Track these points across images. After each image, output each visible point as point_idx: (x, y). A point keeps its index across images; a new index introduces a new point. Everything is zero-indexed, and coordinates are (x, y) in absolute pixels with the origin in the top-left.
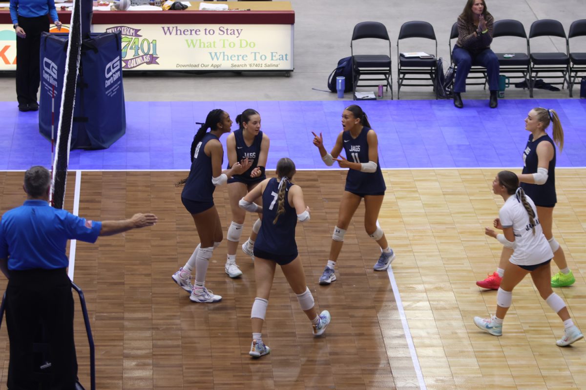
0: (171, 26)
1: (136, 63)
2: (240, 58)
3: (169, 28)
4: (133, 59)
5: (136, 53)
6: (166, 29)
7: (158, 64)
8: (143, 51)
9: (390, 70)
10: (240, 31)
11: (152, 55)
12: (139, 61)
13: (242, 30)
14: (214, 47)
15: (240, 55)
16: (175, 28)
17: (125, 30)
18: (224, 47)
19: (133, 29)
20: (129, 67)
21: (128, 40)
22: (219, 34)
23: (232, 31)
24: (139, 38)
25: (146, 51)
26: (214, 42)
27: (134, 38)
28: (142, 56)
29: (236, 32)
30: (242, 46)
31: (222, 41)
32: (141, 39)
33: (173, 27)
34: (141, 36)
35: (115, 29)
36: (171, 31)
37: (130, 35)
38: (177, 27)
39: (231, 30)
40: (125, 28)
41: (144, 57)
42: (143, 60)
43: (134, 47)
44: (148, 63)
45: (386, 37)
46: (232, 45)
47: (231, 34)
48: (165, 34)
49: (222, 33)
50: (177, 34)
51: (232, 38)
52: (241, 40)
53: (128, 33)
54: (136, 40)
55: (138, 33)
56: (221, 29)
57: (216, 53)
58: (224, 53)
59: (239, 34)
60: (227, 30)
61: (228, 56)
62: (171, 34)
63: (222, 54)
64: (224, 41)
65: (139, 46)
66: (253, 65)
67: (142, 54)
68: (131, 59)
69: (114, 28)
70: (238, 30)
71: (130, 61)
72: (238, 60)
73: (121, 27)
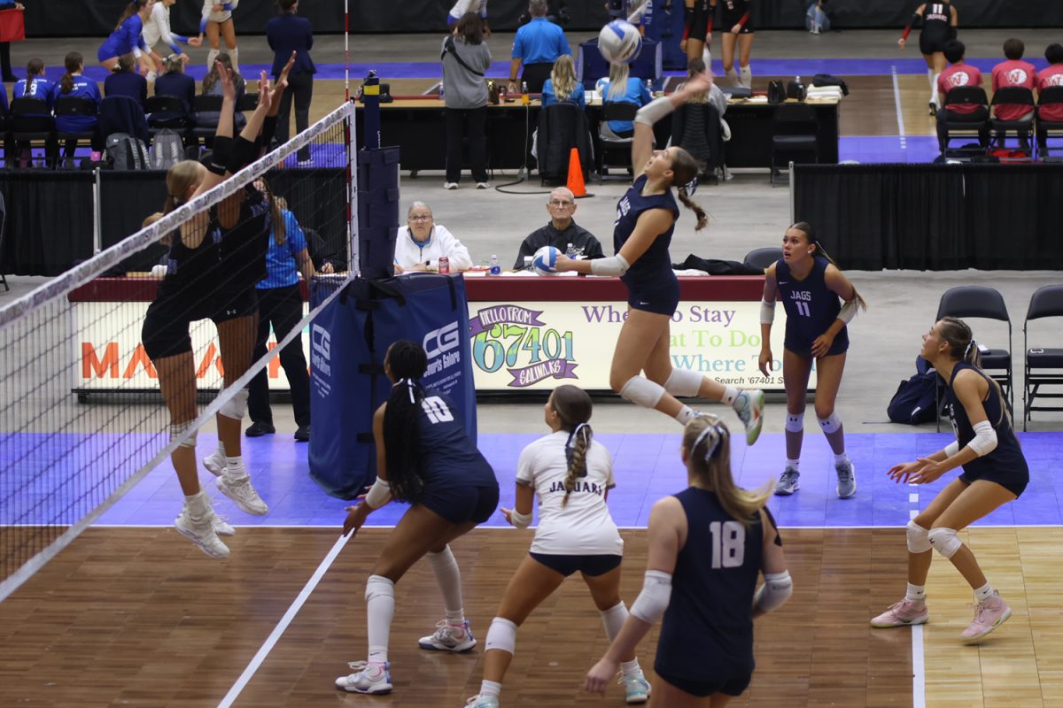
0: (600, 305)
1: (535, 377)
2: (732, 366)
3: (595, 309)
4: (529, 368)
5: (535, 356)
6: (590, 311)
7: (577, 378)
8: (547, 353)
10: (730, 314)
11: (565, 360)
12: (540, 371)
13: (734, 312)
14: (682, 345)
15: (732, 361)
16: (607, 309)
17: (514, 313)
18: (700, 345)
20: (522, 383)
21: (520, 331)
22: (691, 320)
23: (716, 314)
24: (540, 327)
25: (553, 352)
26: (682, 336)
27: (530, 327)
28: (546, 363)
29: (723, 316)
30: (736, 343)
31: (697, 334)
32: (543, 329)
33: (604, 308)
34: (544, 324)
35: (495, 310)
36: (600, 314)
37: (523, 323)
38: (610, 307)
39: (713, 313)
40: (514, 309)
41: (550, 364)
42: (548, 370)
43: (530, 345)
44: (557, 376)
46: (716, 341)
47: (713, 320)
48: (589, 320)
49: (696, 318)
50: (611, 321)
51: (716, 328)
52: (732, 332)
53: (519, 319)
54: (535, 332)
55: (539, 319)
56: (695, 310)
57: (685, 357)
58: (700, 356)
59: (729, 320)
60: (706, 312)
61: (708, 362)
62: (599, 319)
63: (697, 359)
64: (700, 333)
65: (541, 343)
66: (755, 380)
67: (546, 359)
68: (525, 369)
69: (492, 308)
70: (726, 313)
71: (523, 371)
72: (728, 369)
73: (506, 307)
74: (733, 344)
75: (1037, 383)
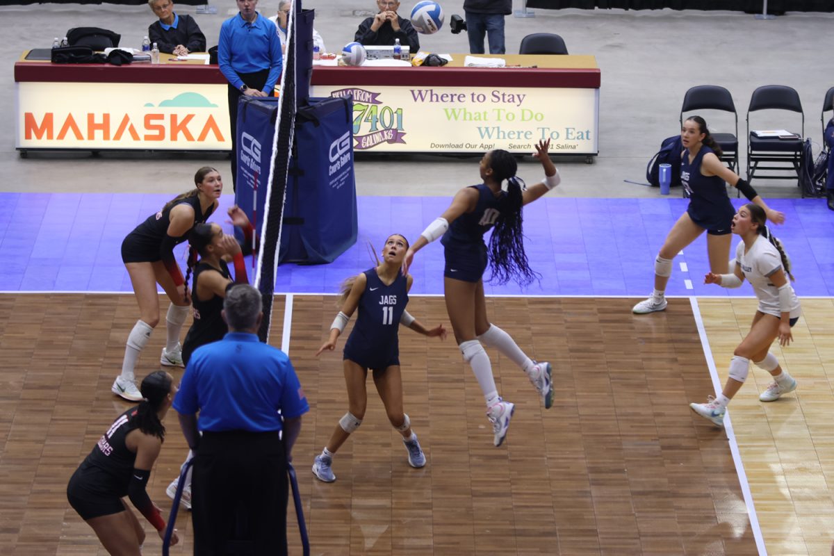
0: (423, 89)
1: (373, 142)
2: (522, 135)
3: (420, 92)
4: (369, 135)
5: (374, 128)
6: (416, 93)
7: (405, 143)
8: (383, 124)
9: (736, 155)
10: (521, 97)
11: (396, 130)
12: (377, 138)
13: (524, 95)
14: (485, 119)
15: (522, 132)
16: (429, 92)
17: (358, 94)
18: (499, 119)
19: (370, 93)
20: (364, 147)
21: (362, 108)
22: (492, 101)
23: (511, 96)
24: (379, 105)
25: (387, 124)
26: (485, 113)
27: (370, 105)
28: (382, 132)
29: (516, 98)
30: (525, 118)
31: (496, 111)
32: (380, 107)
33: (427, 91)
34: (381, 103)
35: (344, 92)
36: (423, 96)
37: (365, 102)
38: (431, 91)
39: (509, 96)
40: (359, 91)
41: (385, 132)
42: (384, 136)
43: (370, 118)
44: (390, 141)
45: (730, 107)
46: (510, 117)
47: (509, 101)
48: (415, 100)
49: (496, 99)
50: (431, 100)
51: (511, 107)
52: (523, 110)
53: (362, 99)
54: (374, 108)
55: (377, 99)
56: (496, 93)
57: (487, 129)
58: (498, 128)
59: (521, 101)
60: (504, 95)
61: (504, 133)
62: (423, 100)
63: (496, 130)
64: (499, 110)
65: (378, 117)
67: (383, 129)
68: (366, 136)
69: (342, 90)
70: (518, 96)
71: (364, 138)
72: (519, 138)
73: (352, 89)
74: (523, 119)
75: (757, 160)
